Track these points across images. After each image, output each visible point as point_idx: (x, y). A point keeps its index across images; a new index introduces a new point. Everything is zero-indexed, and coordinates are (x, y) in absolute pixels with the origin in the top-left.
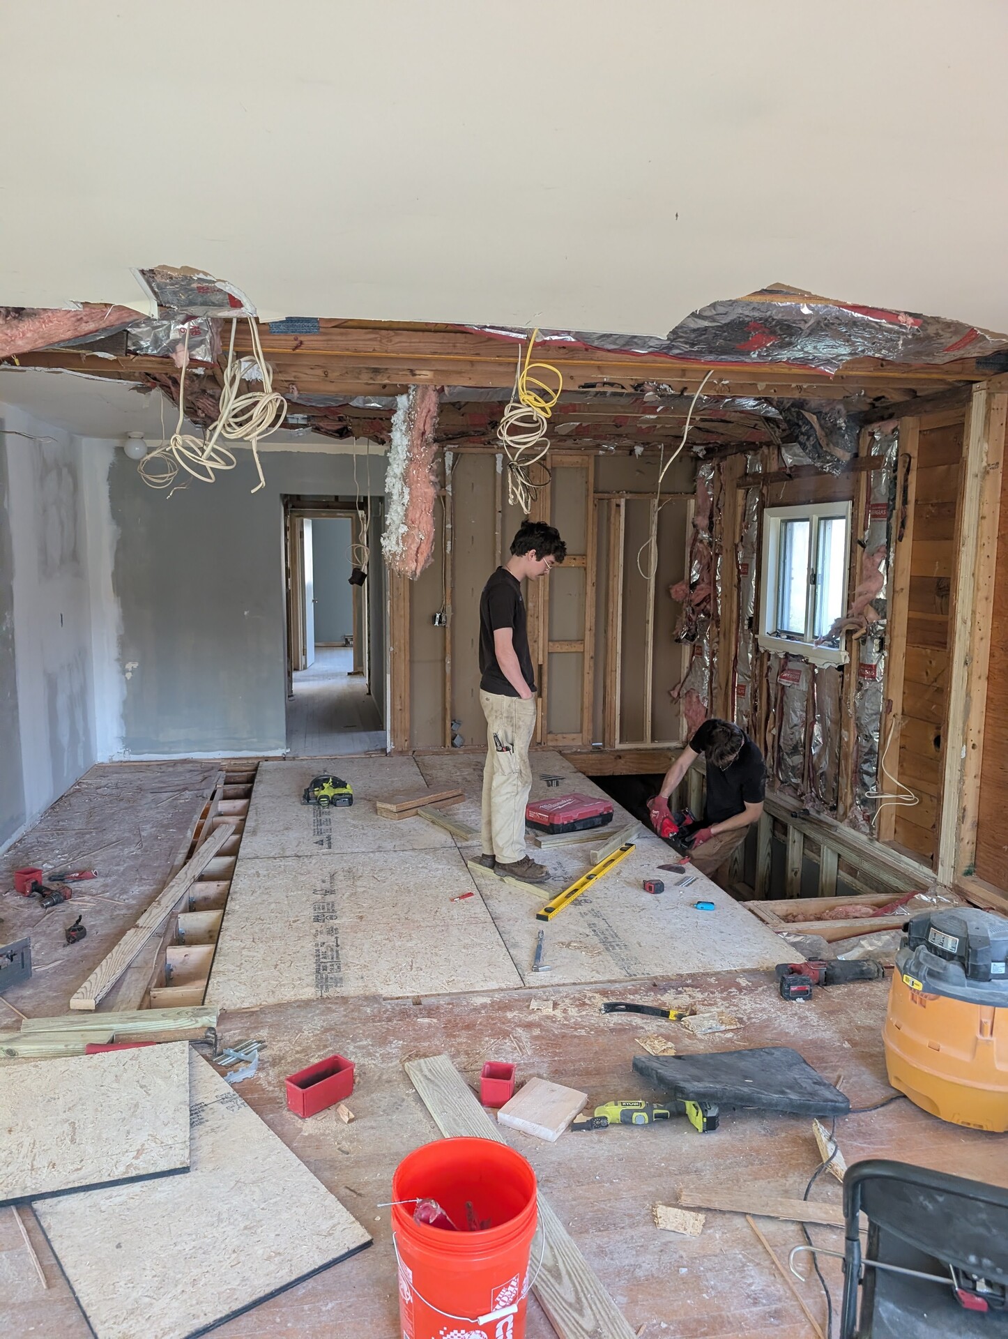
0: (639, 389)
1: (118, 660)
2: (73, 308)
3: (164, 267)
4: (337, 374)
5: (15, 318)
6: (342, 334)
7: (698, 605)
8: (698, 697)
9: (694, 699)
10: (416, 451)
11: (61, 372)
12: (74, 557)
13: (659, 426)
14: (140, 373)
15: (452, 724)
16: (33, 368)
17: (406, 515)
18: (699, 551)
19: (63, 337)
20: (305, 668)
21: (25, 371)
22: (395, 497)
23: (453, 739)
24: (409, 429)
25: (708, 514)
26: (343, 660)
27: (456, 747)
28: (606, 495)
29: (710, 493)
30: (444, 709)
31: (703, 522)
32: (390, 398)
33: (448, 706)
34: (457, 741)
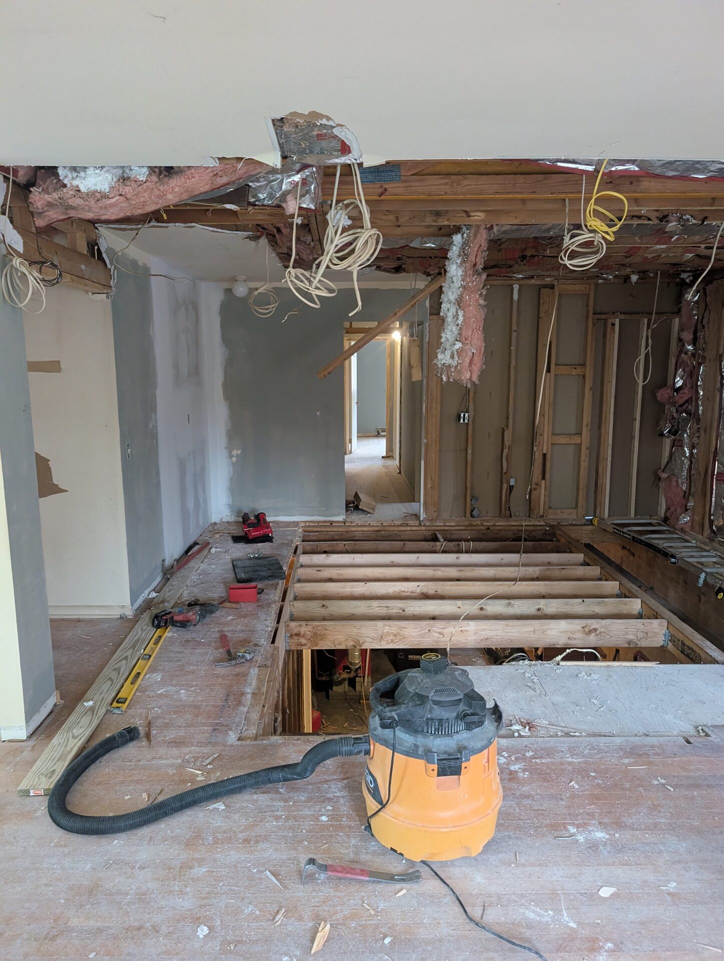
0: (665, 220)
1: (227, 448)
2: (212, 163)
3: (294, 114)
4: (407, 218)
5: (166, 176)
6: (419, 181)
7: (681, 406)
8: (677, 482)
9: (674, 483)
10: (468, 279)
11: (194, 227)
12: (196, 371)
13: (663, 255)
14: (252, 224)
15: (471, 500)
16: (174, 224)
17: (460, 334)
18: (683, 361)
19: (203, 190)
20: (351, 453)
21: (167, 227)
22: (449, 319)
23: (472, 511)
24: (463, 262)
25: (693, 329)
26: (378, 447)
27: (474, 517)
28: (603, 316)
29: (695, 312)
30: (466, 488)
31: (687, 336)
32: (445, 239)
33: (468, 485)
34: (475, 513)
